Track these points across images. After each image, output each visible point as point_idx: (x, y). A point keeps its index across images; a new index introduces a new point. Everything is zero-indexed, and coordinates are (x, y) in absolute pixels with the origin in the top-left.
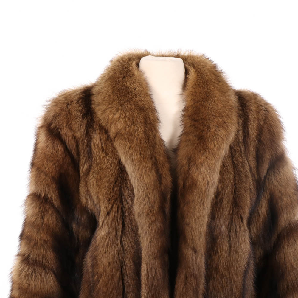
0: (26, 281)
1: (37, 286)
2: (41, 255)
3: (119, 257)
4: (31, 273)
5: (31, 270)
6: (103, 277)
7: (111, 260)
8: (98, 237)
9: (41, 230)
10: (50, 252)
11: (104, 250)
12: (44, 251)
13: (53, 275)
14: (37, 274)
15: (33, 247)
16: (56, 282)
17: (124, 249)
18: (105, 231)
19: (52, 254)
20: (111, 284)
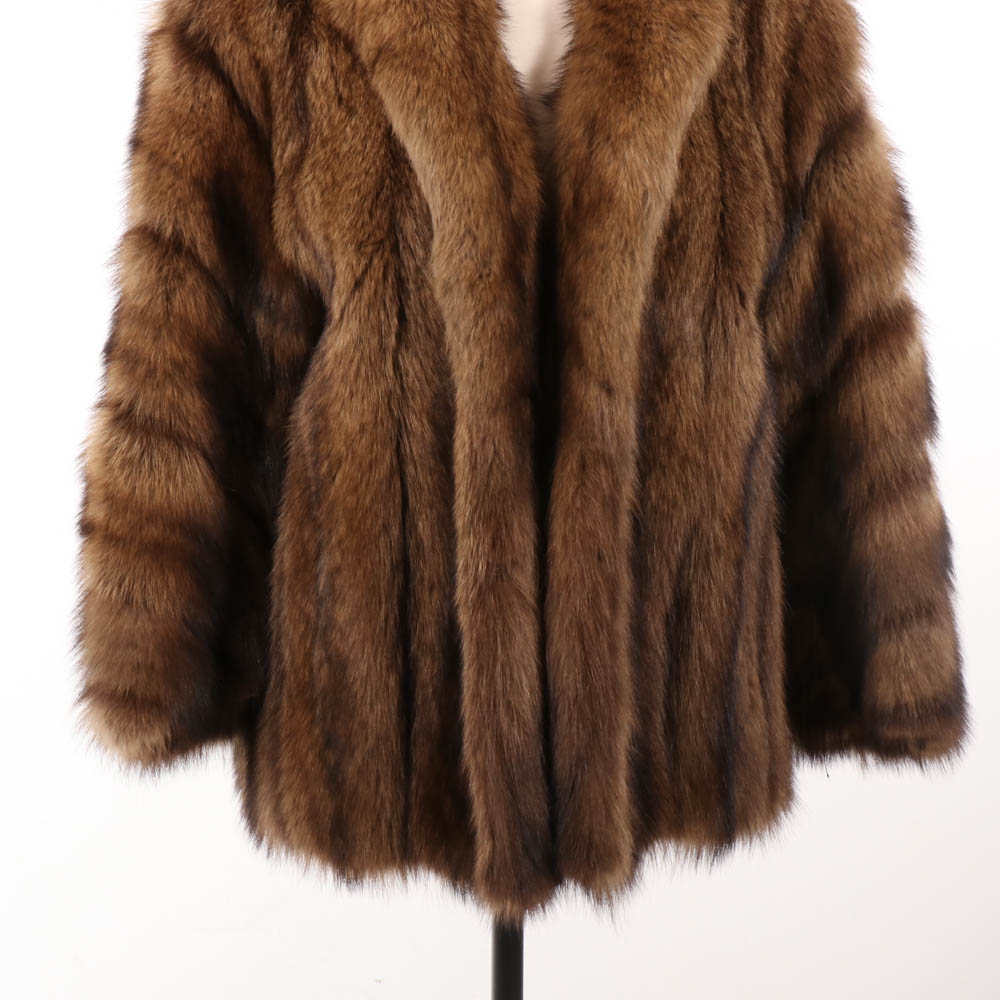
0: (127, 478)
1: (158, 492)
2: (166, 404)
3: (391, 410)
4: (137, 457)
5: (139, 447)
6: (346, 467)
7: (368, 418)
8: (331, 352)
9: (164, 333)
10: (192, 395)
11: (348, 389)
12: (176, 393)
13: (202, 461)
14: (157, 458)
15: (144, 381)
16: (210, 482)
17: (405, 386)
18: (348, 336)
19: (198, 404)
20: (367, 485)
